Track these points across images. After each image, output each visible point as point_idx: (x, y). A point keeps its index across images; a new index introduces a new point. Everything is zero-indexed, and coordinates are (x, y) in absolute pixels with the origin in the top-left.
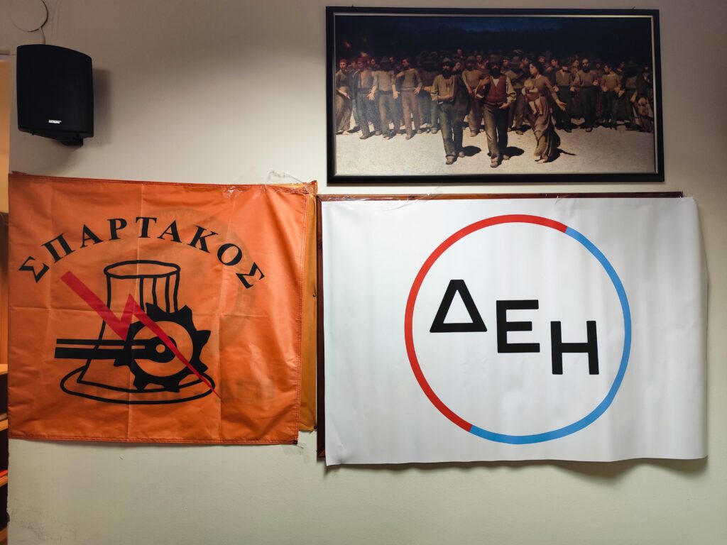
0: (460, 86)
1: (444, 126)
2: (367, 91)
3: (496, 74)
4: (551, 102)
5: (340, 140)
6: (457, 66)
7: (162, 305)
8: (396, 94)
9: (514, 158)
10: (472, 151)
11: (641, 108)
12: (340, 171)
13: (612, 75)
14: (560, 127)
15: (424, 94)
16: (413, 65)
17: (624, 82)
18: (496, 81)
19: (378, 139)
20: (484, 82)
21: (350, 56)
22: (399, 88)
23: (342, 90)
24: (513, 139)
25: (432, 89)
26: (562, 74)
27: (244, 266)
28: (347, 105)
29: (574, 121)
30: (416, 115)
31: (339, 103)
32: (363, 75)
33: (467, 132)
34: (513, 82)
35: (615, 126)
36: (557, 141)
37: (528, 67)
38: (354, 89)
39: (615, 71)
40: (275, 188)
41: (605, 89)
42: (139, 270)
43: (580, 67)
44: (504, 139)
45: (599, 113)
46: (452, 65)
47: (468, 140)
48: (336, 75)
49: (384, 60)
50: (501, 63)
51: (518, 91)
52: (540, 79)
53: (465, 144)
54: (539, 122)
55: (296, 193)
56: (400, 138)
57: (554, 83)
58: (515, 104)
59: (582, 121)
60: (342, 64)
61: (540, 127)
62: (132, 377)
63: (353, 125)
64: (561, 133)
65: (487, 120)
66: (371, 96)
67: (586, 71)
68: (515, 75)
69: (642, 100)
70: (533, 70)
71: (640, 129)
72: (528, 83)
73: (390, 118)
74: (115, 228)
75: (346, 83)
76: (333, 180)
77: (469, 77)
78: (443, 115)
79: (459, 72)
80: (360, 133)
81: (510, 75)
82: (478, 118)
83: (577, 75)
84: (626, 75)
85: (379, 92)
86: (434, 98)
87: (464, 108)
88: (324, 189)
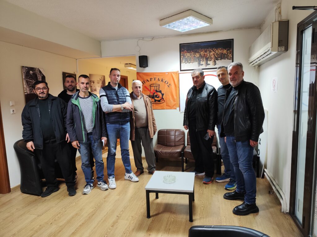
0: (200, 55)
1: (198, 61)
2: (186, 56)
3: (206, 52)
4: (215, 56)
5: (182, 64)
6: (200, 51)
7: (158, 90)
8: (190, 56)
9: (209, 65)
10: (202, 65)
11: (230, 56)
12: (182, 69)
13: (225, 51)
14: (216, 60)
15: (195, 56)
16: (193, 52)
17: (227, 52)
18: (206, 53)
19: (188, 64)
20: (204, 53)
21: (183, 51)
22: (191, 55)
23: (182, 57)
24: (209, 62)
25: (196, 55)
26: (217, 51)
27: (168, 84)
28: (183, 59)
29: (219, 59)
30: (193, 60)
31: (182, 59)
32: (185, 54)
33: (201, 62)
34: (209, 53)
35: (225, 59)
36: (216, 62)
37: (211, 50)
38: (184, 56)
39: (226, 50)
40: (172, 72)
41: (224, 53)
42: (154, 85)
43: (220, 50)
44: (207, 62)
45: (223, 57)
46: (199, 51)
47: (202, 63)
48: (181, 54)
49: (188, 51)
50: (207, 50)
51: (210, 54)
52: (213, 52)
53: (201, 64)
54: (213, 59)
55: (176, 73)
56: (191, 63)
57: (215, 53)
58: (209, 57)
59: (220, 59)
60: (182, 52)
61: (213, 60)
62: (154, 100)
63: (184, 62)
64: (216, 61)
65: (205, 60)
66: (187, 57)
67: (221, 50)
68: (209, 52)
69: (230, 54)
70: (212, 51)
71: (230, 59)
72: (211, 53)
73: (189, 60)
74: (151, 79)
75: (183, 55)
76: (181, 70)
77: (202, 53)
78: (198, 59)
79: (200, 52)
80: (185, 63)
81: (208, 52)
82: (203, 59)
83: (219, 51)
84: (228, 50)
85: (188, 56)
86: (196, 57)
87: (201, 58)
88: (180, 72)
